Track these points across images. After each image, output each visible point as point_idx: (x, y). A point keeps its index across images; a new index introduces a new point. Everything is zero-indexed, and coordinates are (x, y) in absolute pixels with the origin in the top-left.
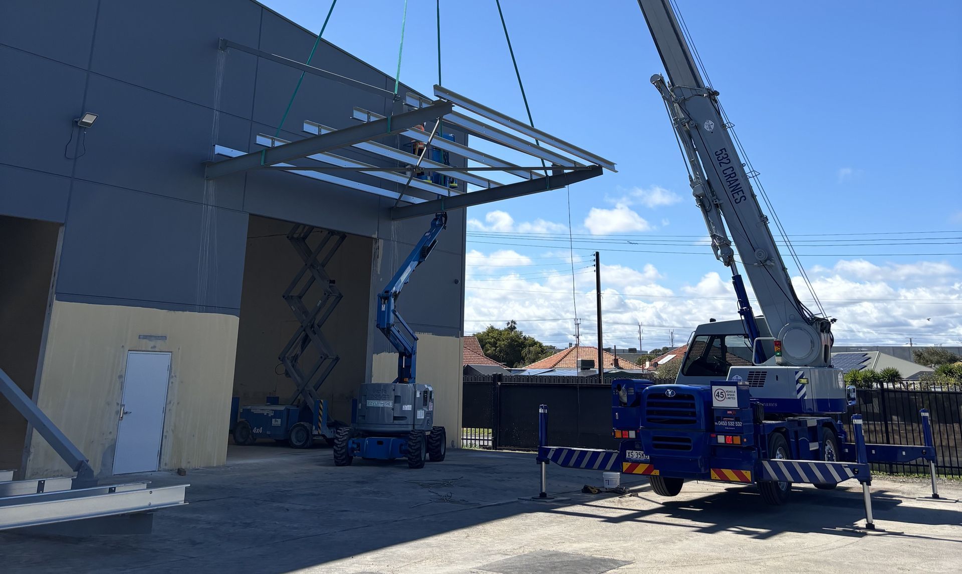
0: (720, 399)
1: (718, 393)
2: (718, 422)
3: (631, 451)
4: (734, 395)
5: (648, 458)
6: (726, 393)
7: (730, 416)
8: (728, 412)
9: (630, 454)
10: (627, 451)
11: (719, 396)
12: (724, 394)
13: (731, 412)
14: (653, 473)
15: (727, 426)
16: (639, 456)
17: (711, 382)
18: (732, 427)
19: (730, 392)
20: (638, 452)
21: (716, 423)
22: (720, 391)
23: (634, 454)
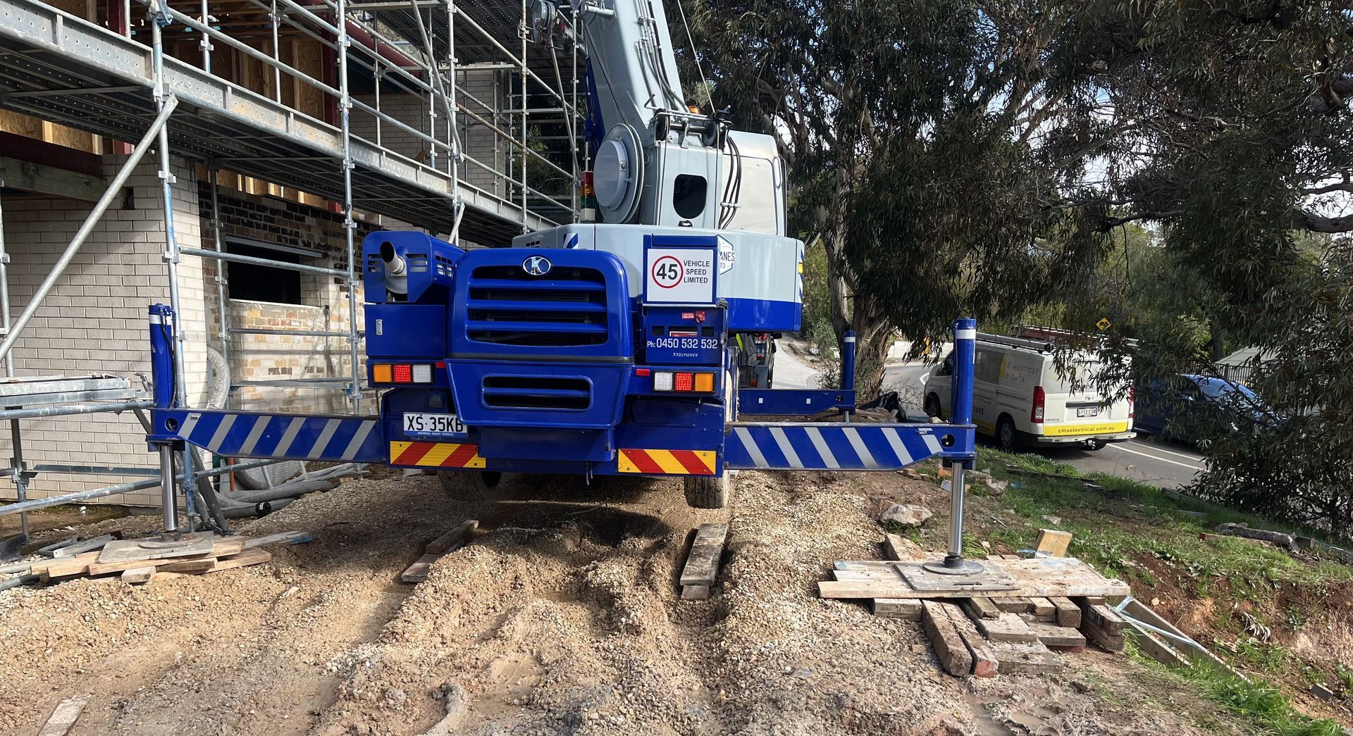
0: (667, 282)
1: (663, 266)
2: (654, 341)
3: (416, 416)
4: (704, 272)
5: (465, 431)
6: (685, 268)
7: (690, 325)
8: (685, 316)
9: (414, 423)
10: (406, 416)
11: (664, 275)
12: (678, 269)
13: (691, 316)
14: (469, 465)
15: (680, 350)
16: (440, 427)
17: (647, 238)
18: (692, 351)
19: (696, 263)
20: (437, 416)
21: (650, 343)
22: (668, 262)
23: (423, 423)
